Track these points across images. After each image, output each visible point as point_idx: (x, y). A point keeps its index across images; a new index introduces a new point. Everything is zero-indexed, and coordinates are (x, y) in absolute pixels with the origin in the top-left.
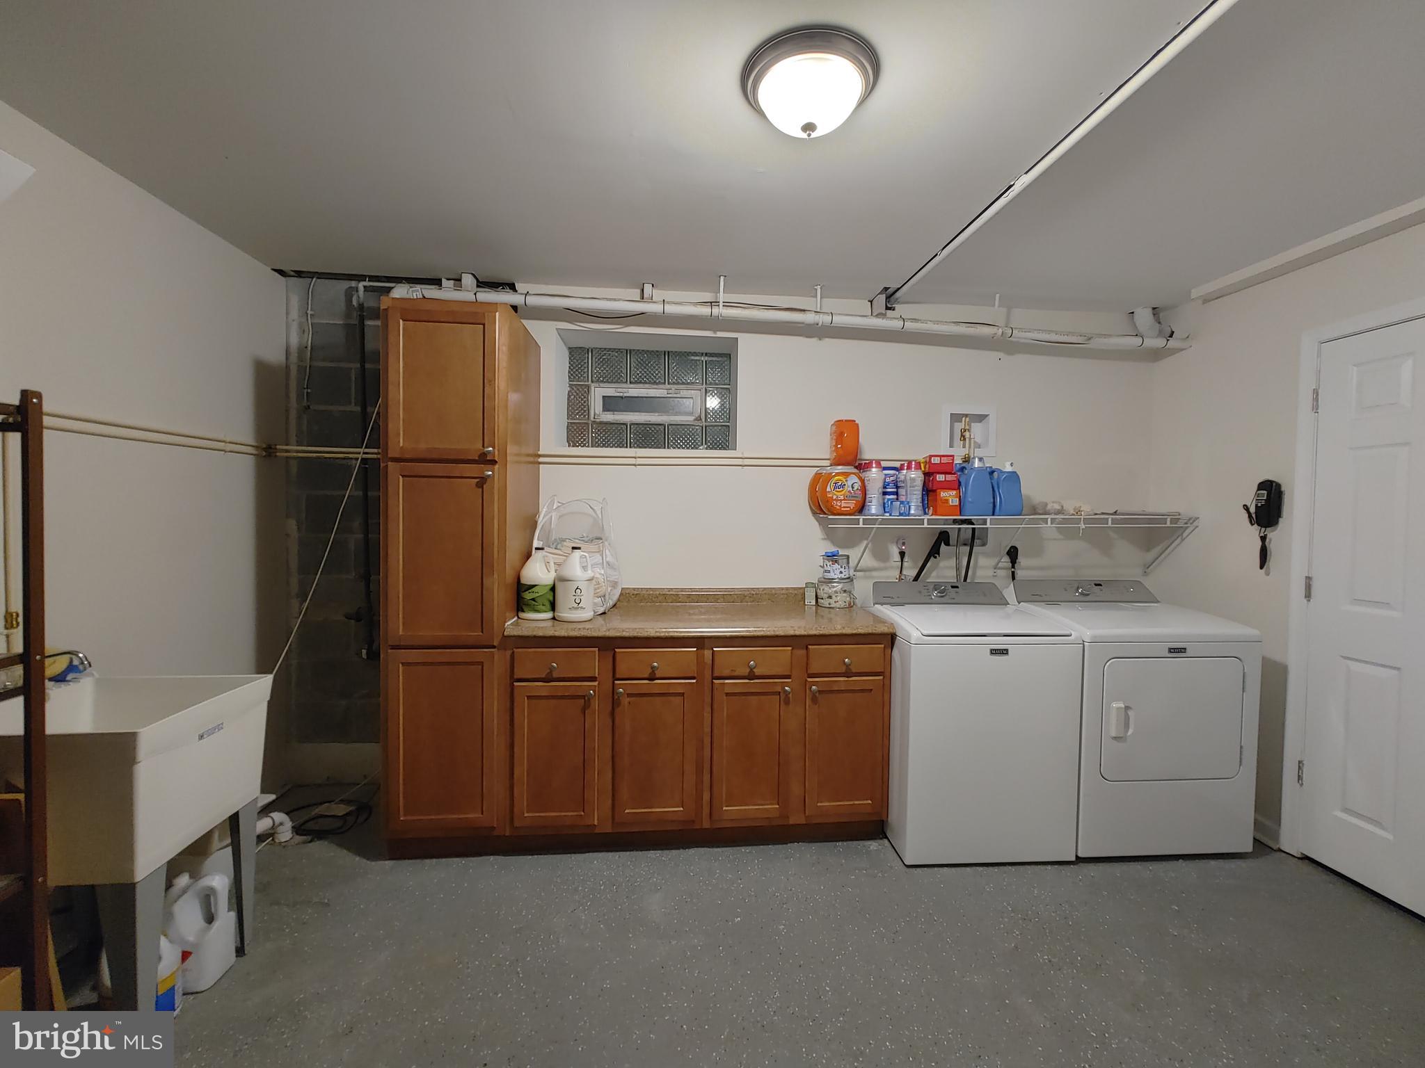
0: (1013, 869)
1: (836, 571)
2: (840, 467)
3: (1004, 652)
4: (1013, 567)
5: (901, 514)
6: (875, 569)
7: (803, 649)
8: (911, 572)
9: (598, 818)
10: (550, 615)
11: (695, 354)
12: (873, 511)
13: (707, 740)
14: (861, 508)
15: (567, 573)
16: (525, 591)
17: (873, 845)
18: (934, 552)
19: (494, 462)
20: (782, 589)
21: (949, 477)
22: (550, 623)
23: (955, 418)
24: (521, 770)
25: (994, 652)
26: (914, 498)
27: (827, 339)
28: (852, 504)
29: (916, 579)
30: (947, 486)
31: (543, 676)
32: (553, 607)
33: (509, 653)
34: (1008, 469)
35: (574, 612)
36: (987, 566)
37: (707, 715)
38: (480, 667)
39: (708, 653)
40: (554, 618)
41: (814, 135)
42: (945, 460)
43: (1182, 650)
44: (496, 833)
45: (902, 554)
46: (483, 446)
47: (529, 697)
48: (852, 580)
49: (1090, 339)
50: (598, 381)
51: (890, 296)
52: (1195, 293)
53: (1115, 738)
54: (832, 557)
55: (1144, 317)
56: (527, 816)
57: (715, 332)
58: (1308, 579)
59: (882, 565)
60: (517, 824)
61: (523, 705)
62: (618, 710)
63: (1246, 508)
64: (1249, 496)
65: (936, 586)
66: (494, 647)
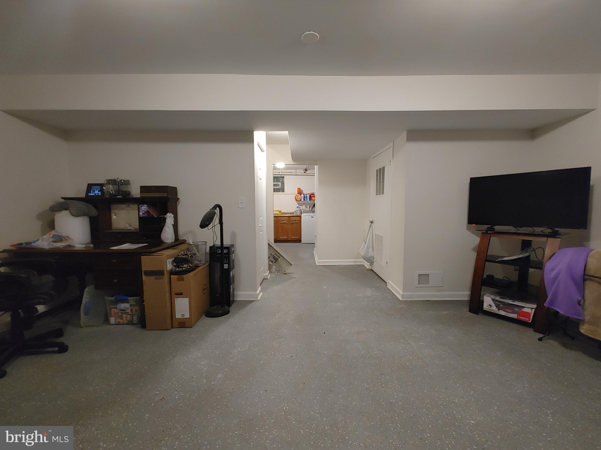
1: (298, 209)
2: (298, 194)
3: (313, 217)
8: (311, 210)
14: (301, 200)
25: (312, 217)
26: (308, 198)
28: (300, 200)
30: (313, 197)
45: (310, 207)
54: (297, 207)
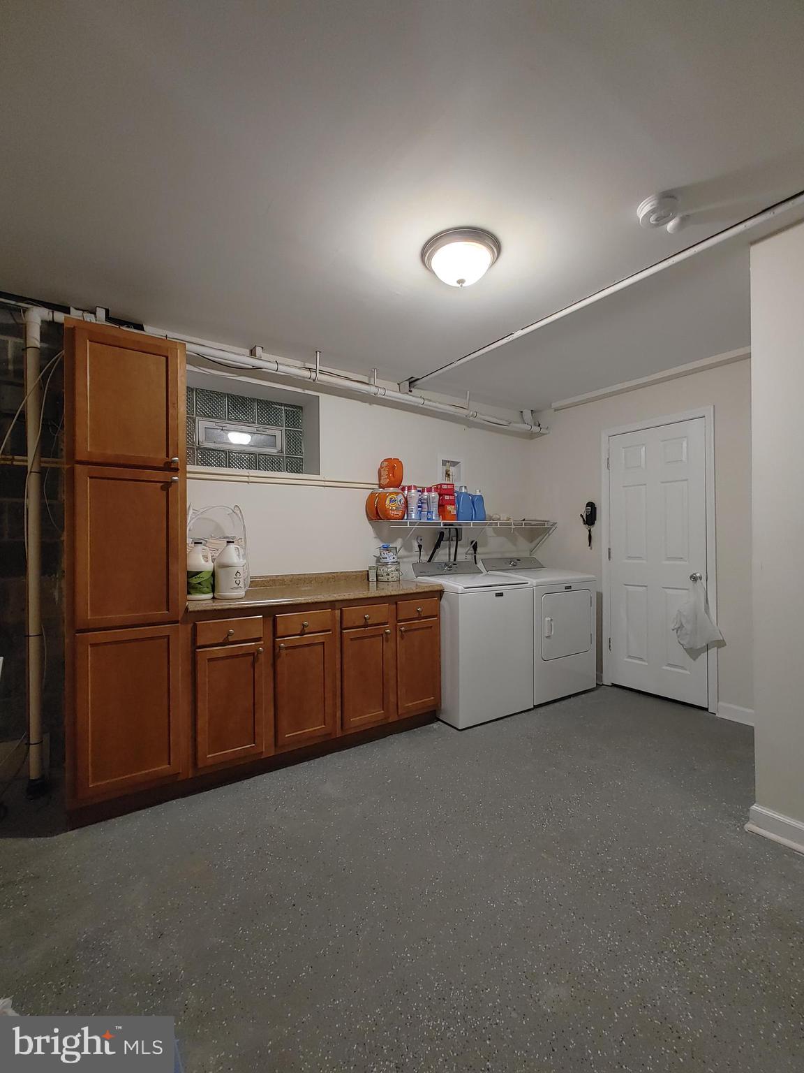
0: (509, 719)
1: (390, 557)
2: (391, 489)
3: (501, 595)
4: (475, 553)
5: (428, 519)
6: (405, 557)
7: (393, 604)
8: (425, 558)
9: (266, 747)
10: (210, 596)
11: (278, 404)
12: (413, 517)
13: (338, 675)
14: (406, 515)
15: (226, 560)
16: (192, 577)
17: (435, 726)
18: (437, 546)
19: (176, 470)
20: (352, 572)
21: (451, 498)
22: (211, 601)
23: (444, 463)
24: (202, 722)
25: (497, 594)
26: (435, 509)
27: (375, 405)
28: (400, 513)
29: (429, 561)
30: (450, 503)
31: (221, 641)
32: (213, 589)
33: (191, 626)
34: (478, 494)
35: (236, 591)
36: (464, 554)
37: (338, 656)
38: (166, 640)
39: (338, 612)
40: (214, 598)
41: (464, 285)
42: (449, 487)
43: (570, 587)
44: (180, 778)
45: (420, 547)
46: (167, 456)
47: (209, 660)
48: (399, 563)
49: (510, 423)
50: (201, 416)
51: (412, 382)
52: (555, 405)
53: (547, 637)
54: (387, 548)
55: (527, 414)
56: (210, 757)
57: (304, 389)
58: (609, 549)
59: (409, 554)
60: (200, 765)
61: (203, 666)
62: (279, 661)
63: (582, 516)
64: (583, 510)
65: (440, 563)
66: (177, 622)
